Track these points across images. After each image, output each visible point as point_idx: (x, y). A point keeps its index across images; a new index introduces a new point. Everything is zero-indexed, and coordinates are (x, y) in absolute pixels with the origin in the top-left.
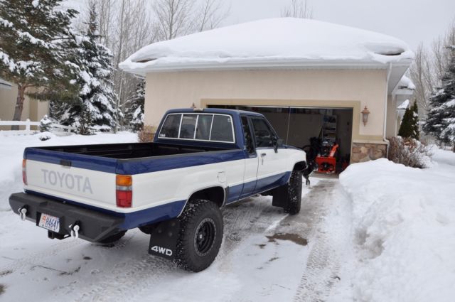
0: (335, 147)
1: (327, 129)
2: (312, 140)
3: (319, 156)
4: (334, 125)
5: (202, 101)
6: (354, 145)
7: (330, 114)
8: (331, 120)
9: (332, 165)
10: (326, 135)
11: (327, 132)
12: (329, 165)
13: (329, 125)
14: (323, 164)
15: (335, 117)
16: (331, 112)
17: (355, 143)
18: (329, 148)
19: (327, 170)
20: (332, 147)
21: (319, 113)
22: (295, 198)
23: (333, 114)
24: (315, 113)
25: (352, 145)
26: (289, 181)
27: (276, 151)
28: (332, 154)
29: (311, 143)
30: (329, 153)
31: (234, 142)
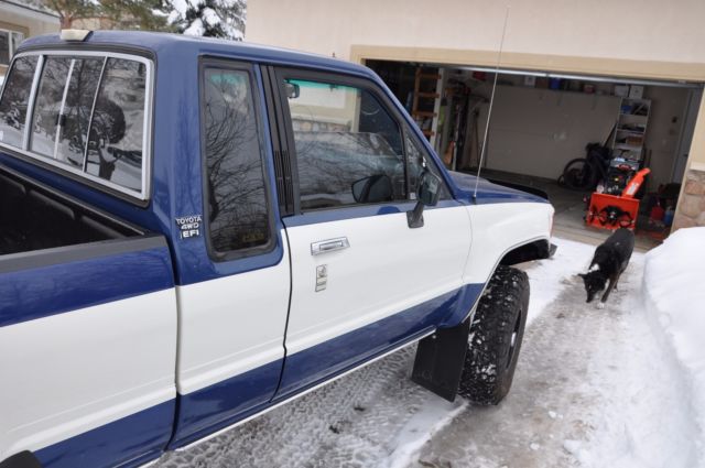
0: (640, 175)
1: (626, 127)
2: (591, 148)
3: (600, 190)
4: (642, 121)
5: (353, 48)
6: (692, 177)
7: (636, 97)
8: (638, 110)
9: (627, 214)
10: (623, 141)
11: (626, 133)
12: (621, 213)
13: (632, 119)
14: (608, 210)
15: (648, 103)
16: (641, 90)
17: (694, 172)
18: (626, 174)
19: (614, 225)
20: (634, 173)
21: (612, 94)
22: (489, 370)
23: (644, 97)
24: (605, 93)
25: (687, 176)
26: (472, 313)
27: (415, 220)
28: (632, 189)
29: (588, 155)
30: (624, 186)
31: (143, 196)
